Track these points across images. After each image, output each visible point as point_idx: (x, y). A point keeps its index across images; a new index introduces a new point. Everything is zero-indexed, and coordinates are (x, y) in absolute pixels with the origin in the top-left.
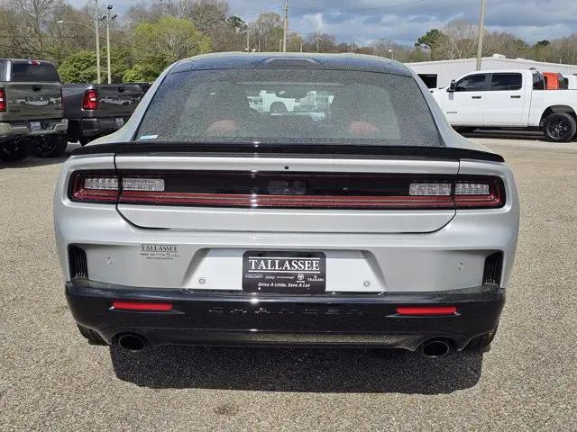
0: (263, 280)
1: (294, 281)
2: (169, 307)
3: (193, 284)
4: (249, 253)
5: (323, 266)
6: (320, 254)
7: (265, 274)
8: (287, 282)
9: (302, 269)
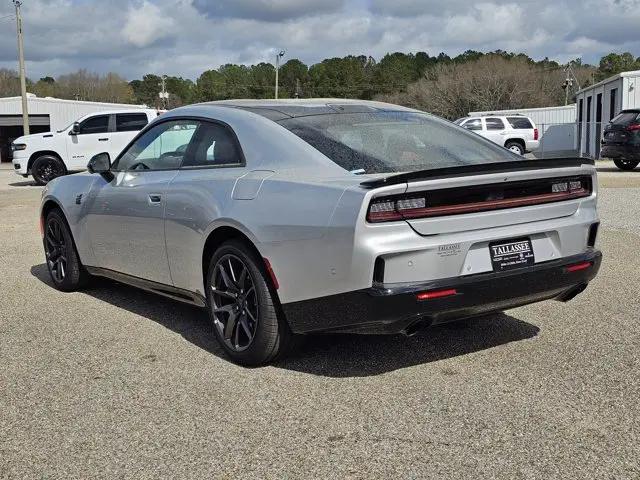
0: (503, 262)
1: (518, 259)
2: (454, 292)
3: (465, 272)
4: (492, 244)
5: (530, 245)
6: (526, 238)
7: (503, 257)
8: (515, 260)
9: (520, 248)
